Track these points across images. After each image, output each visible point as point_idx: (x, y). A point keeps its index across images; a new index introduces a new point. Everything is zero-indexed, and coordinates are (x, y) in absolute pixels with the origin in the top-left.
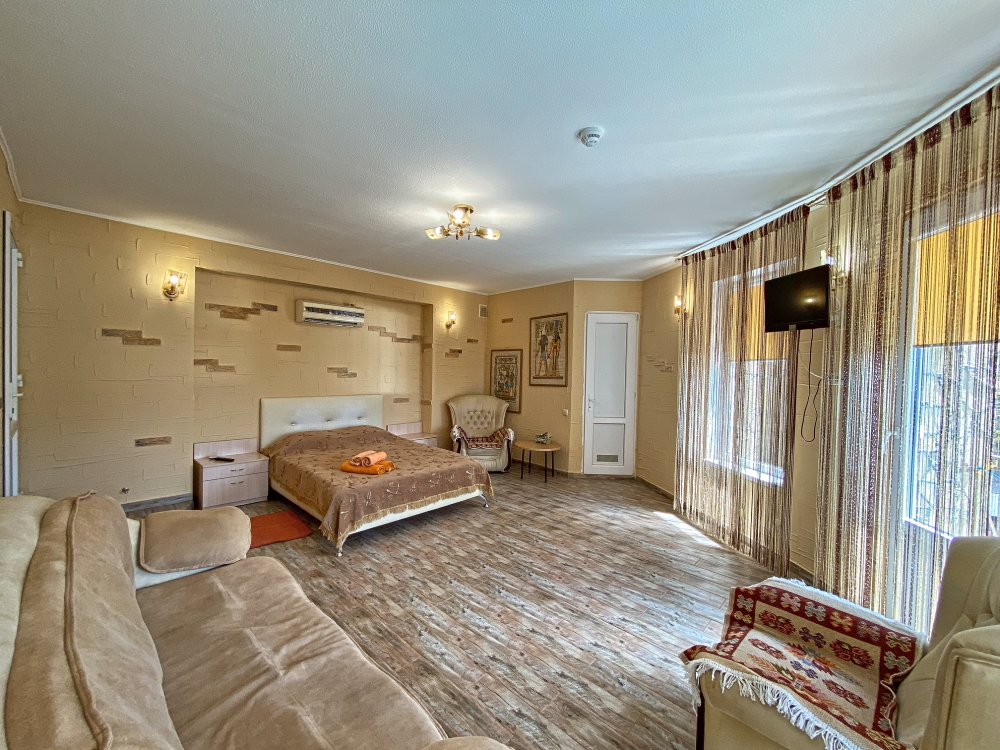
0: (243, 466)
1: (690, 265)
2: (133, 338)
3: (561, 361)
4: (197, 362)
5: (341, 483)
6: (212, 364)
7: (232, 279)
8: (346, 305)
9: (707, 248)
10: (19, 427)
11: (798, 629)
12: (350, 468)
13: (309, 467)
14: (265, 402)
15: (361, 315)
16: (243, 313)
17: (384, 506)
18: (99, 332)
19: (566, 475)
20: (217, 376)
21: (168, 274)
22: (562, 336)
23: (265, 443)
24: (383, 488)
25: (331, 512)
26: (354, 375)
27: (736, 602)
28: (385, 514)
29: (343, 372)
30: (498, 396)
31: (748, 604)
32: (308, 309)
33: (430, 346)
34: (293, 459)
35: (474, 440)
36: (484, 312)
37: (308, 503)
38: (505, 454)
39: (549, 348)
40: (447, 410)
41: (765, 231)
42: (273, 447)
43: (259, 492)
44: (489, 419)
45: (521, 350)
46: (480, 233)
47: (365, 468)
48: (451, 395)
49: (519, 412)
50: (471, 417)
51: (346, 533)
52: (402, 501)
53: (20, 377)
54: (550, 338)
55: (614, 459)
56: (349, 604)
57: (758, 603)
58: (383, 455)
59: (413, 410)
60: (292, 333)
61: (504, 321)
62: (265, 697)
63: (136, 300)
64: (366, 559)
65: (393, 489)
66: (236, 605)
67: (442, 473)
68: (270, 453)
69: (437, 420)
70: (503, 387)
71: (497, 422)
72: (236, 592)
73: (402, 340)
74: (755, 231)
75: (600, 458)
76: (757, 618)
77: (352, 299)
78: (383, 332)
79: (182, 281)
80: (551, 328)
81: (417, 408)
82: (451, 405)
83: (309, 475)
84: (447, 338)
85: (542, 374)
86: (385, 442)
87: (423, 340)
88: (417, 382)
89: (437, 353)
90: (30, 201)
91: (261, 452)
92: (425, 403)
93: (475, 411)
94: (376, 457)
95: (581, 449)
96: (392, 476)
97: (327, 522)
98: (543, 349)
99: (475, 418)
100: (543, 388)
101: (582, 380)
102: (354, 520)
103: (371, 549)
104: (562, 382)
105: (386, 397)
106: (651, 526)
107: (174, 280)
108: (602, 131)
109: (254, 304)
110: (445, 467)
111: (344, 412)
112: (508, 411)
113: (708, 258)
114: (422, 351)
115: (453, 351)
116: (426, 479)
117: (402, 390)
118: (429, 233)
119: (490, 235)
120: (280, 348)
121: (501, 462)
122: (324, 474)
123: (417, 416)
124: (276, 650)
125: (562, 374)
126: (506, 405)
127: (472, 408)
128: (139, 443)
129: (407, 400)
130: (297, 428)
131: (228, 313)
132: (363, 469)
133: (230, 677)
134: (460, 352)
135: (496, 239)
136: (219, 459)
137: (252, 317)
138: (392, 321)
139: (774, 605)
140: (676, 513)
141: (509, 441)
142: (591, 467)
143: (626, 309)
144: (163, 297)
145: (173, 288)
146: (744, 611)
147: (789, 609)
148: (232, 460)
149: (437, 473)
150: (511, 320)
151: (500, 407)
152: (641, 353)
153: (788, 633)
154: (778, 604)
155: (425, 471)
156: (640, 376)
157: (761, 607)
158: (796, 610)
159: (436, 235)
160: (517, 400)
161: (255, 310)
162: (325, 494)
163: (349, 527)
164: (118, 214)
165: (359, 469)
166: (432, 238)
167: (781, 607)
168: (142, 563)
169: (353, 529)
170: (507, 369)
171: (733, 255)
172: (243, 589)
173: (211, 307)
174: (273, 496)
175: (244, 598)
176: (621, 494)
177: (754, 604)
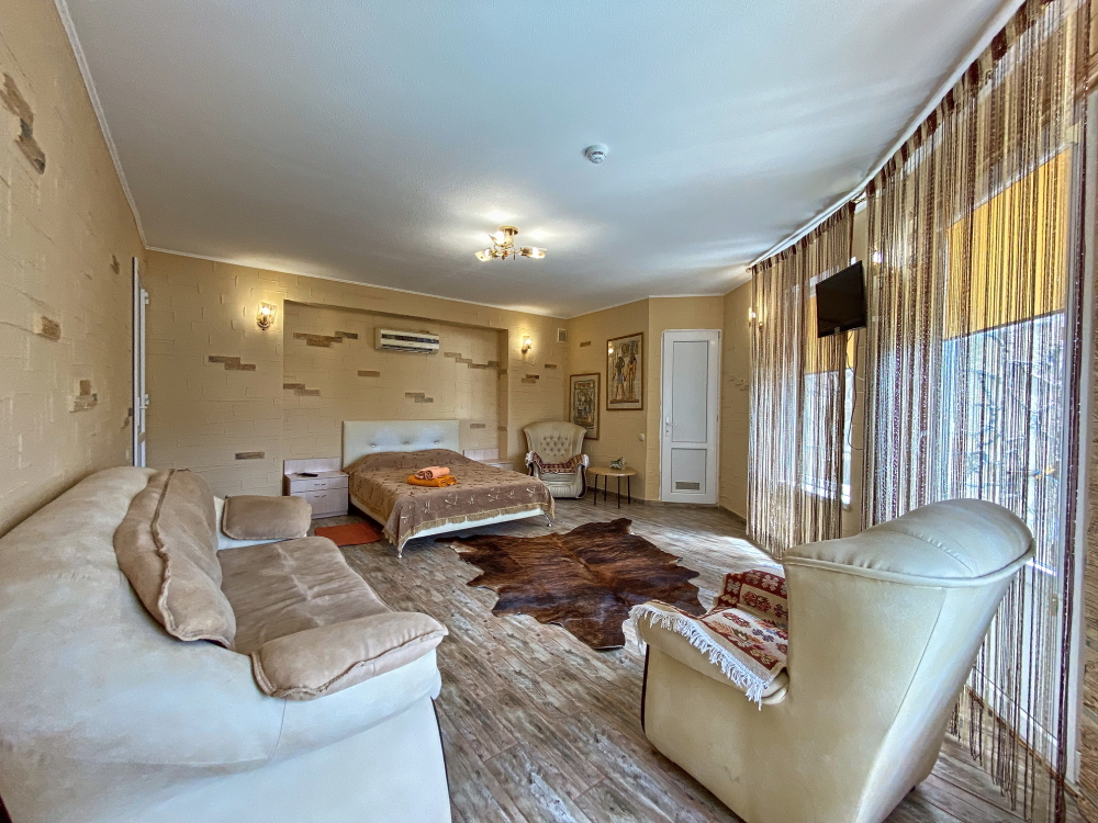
0: (325, 481)
1: (760, 273)
2: (233, 364)
3: (637, 383)
4: (286, 386)
5: (404, 493)
6: (299, 388)
7: (317, 310)
8: (422, 332)
9: (772, 254)
10: (146, 437)
11: (773, 606)
12: (416, 481)
13: (381, 480)
14: (347, 423)
15: (436, 342)
16: (326, 342)
17: (441, 515)
18: (207, 359)
19: (642, 502)
20: (304, 399)
21: (261, 306)
22: (638, 357)
23: (348, 461)
24: (442, 498)
25: (392, 517)
26: (431, 400)
27: (727, 586)
28: (443, 523)
29: (420, 397)
30: (577, 423)
31: (734, 587)
32: (384, 336)
33: (505, 372)
34: (368, 475)
35: (549, 466)
36: (563, 336)
37: (378, 512)
38: (579, 480)
39: (625, 370)
40: (523, 436)
41: (819, 232)
42: (354, 465)
43: (338, 505)
44: (566, 446)
45: (599, 374)
46: (526, 252)
47: (429, 482)
48: (527, 422)
49: (597, 439)
50: (548, 444)
51: (406, 537)
52: (460, 512)
53: (147, 396)
54: (627, 360)
55: (695, 486)
56: (398, 591)
57: (744, 585)
58: (446, 470)
59: (492, 436)
60: (374, 361)
61: (582, 345)
62: (294, 610)
63: (236, 330)
64: (422, 560)
65: (451, 500)
66: (289, 563)
67: (501, 489)
68: (350, 471)
69: (513, 447)
70: (582, 415)
71: (574, 450)
72: (291, 555)
73: (478, 366)
74: (811, 233)
75: (680, 486)
76: (741, 599)
77: (428, 327)
78: (459, 358)
79: (273, 313)
80: (627, 350)
81: (495, 434)
82: (526, 430)
83: (379, 486)
84: (524, 363)
85: (619, 398)
86: (457, 463)
87: (499, 364)
88: (494, 409)
89: (512, 378)
90: (153, 249)
91: (343, 470)
92: (502, 429)
93: (552, 438)
94: (437, 471)
95: (658, 476)
96: (452, 488)
97: (389, 526)
98: (620, 372)
99: (552, 444)
100: (620, 412)
101: (659, 403)
102: (413, 527)
103: (428, 554)
104: (638, 405)
105: (462, 422)
106: (715, 548)
107: (266, 312)
108: (605, 148)
109: (337, 333)
110: (506, 484)
111: (423, 436)
112: (586, 438)
113: (774, 265)
114: (499, 378)
115: (529, 377)
116: (485, 493)
117: (477, 417)
118: (479, 255)
119: (536, 254)
120: (361, 373)
121: (575, 488)
122: (391, 485)
123: (494, 442)
124: (311, 588)
125: (639, 397)
126: (583, 431)
127: (548, 435)
128: (239, 457)
129: (484, 426)
130: (377, 449)
131: (314, 341)
132: (427, 482)
133: (273, 597)
134: (537, 377)
135: (543, 257)
136: (305, 475)
137: (335, 344)
138: (468, 347)
139: (757, 586)
140: (749, 539)
141: (583, 467)
142: (669, 494)
143: (707, 326)
144: (257, 328)
145: (265, 319)
146: (732, 594)
147: (768, 589)
148: (315, 476)
149: (496, 489)
150: (589, 343)
151: (577, 433)
152: (723, 373)
153: (765, 610)
154: (759, 585)
155: (486, 486)
156: (722, 398)
157: (746, 588)
158: (773, 589)
159: (485, 257)
160: (595, 426)
161: (338, 338)
162: (390, 501)
163: (409, 531)
164: (220, 256)
165: (422, 482)
166: (483, 260)
167: (762, 588)
168: (224, 530)
169: (413, 534)
170: (585, 395)
171: (793, 259)
172: (297, 554)
173: (298, 336)
174: (353, 511)
175: (296, 559)
176: (696, 520)
177: (740, 587)
